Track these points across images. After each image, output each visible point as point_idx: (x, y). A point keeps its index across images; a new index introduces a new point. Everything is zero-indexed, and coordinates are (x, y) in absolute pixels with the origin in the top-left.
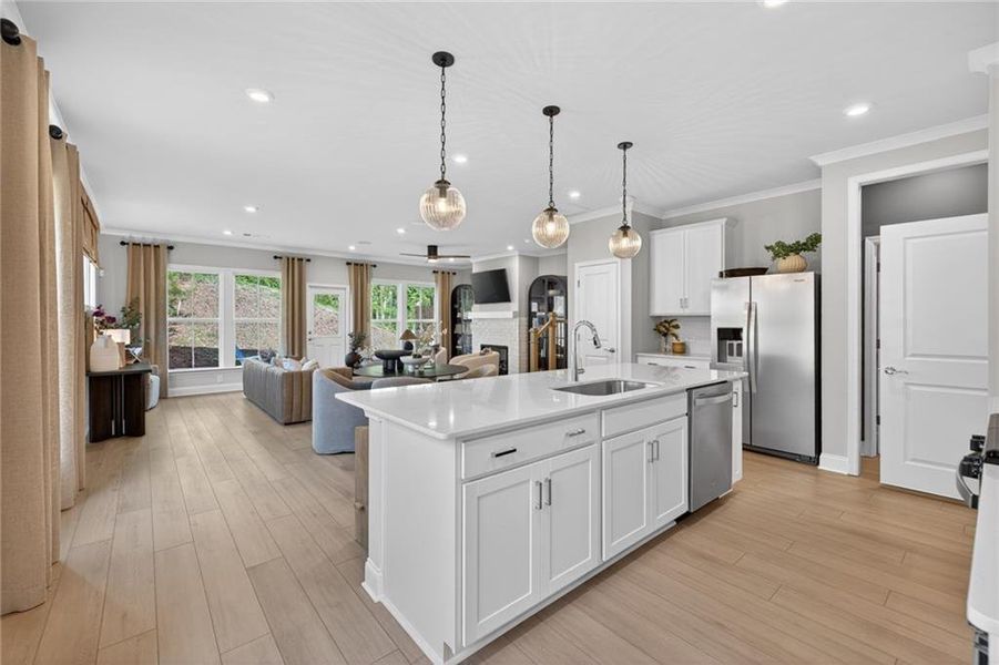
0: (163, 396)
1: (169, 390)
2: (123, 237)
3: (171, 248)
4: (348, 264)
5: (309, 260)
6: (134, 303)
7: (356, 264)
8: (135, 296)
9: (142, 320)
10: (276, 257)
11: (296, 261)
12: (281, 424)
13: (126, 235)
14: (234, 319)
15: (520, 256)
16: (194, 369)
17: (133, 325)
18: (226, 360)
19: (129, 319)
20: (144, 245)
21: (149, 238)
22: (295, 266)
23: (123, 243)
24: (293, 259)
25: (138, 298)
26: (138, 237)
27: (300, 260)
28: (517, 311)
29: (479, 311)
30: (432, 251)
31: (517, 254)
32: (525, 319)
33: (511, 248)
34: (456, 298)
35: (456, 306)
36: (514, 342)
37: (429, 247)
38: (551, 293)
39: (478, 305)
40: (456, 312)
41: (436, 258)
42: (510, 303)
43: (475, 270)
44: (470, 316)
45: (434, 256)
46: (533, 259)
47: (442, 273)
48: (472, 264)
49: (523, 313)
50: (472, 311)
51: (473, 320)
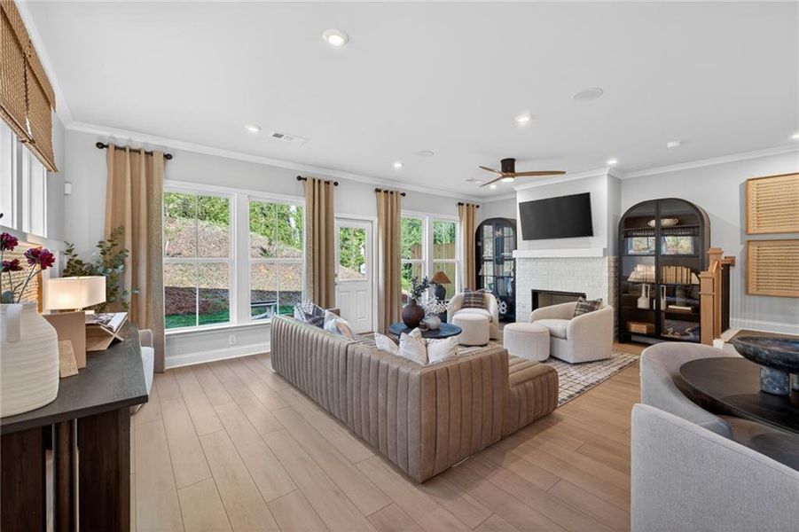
0: (159, 370)
1: (166, 359)
2: (100, 137)
3: (168, 157)
4: (378, 190)
5: (336, 184)
6: (116, 234)
7: (386, 192)
8: (118, 225)
9: (128, 260)
10: (299, 178)
11: (323, 184)
12: (414, 482)
13: (106, 134)
14: (250, 259)
15: (609, 175)
16: (198, 328)
17: (116, 267)
18: (239, 314)
19: (108, 258)
20: (131, 151)
21: (138, 141)
22: (321, 190)
23: (100, 146)
24: (319, 181)
25: (123, 228)
26: (122, 138)
27: (327, 183)
28: (606, 247)
29: (529, 249)
30: (508, 166)
31: (607, 172)
32: (612, 258)
33: (613, 162)
34: (479, 235)
35: (480, 244)
36: (600, 287)
37: (504, 162)
38: (666, 222)
39: (526, 242)
40: (479, 251)
41: (513, 177)
42: (590, 238)
43: (521, 198)
44: (515, 254)
45: (510, 174)
46: (617, 183)
47: (468, 205)
48: (516, 192)
49: (611, 250)
50: (516, 249)
51: (517, 260)
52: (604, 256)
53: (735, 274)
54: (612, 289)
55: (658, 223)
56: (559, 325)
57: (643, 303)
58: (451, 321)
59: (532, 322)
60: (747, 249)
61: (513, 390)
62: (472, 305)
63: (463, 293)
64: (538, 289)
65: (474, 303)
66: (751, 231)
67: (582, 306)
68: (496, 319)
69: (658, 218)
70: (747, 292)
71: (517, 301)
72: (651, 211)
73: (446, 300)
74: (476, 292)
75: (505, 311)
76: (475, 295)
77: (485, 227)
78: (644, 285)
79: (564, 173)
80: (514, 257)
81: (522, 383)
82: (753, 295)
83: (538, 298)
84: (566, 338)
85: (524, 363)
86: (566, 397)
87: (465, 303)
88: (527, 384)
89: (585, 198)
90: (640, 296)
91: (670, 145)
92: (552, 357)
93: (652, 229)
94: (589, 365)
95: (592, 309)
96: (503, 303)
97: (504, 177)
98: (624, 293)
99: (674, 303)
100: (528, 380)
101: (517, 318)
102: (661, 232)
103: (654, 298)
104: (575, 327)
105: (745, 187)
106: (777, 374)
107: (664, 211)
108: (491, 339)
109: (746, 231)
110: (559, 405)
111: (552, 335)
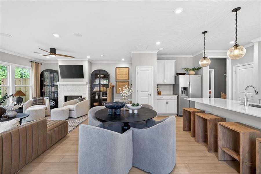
15: (88, 61)
28: (87, 81)
29: (64, 82)
30: (53, 51)
31: (87, 60)
32: (89, 85)
33: (89, 57)
34: (42, 75)
35: (42, 79)
36: (86, 94)
37: (51, 49)
38: (102, 76)
39: (62, 79)
40: (42, 82)
41: (55, 55)
42: (83, 79)
43: (60, 63)
44: (58, 83)
45: (54, 54)
46: (90, 63)
47: (36, 63)
48: (58, 61)
49: (89, 83)
50: (58, 81)
51: (59, 86)
52: (87, 84)
53: (114, 88)
54: (89, 94)
55: (100, 76)
56: (72, 107)
57: (97, 97)
58: (25, 112)
59: (63, 107)
60: (116, 83)
61: (48, 132)
62: (37, 104)
63: (33, 100)
64: (67, 95)
65: (39, 103)
66: (117, 79)
67: (80, 100)
68: (49, 108)
69: (100, 74)
70: (116, 93)
71: (59, 100)
72: (98, 72)
73: (23, 103)
74: (40, 98)
75: (54, 104)
76: (39, 100)
77: (45, 72)
78: (97, 92)
79: (74, 57)
80: (57, 84)
81: (53, 129)
82: (118, 93)
83: (66, 98)
84: (74, 111)
85: (55, 122)
86: (72, 129)
87: (34, 103)
88: (55, 129)
89: (81, 66)
90: (96, 95)
91: (101, 56)
92: (70, 118)
93: (99, 77)
94: (81, 117)
95: (82, 100)
96: (53, 101)
97: (51, 54)
98: (92, 94)
99: (103, 97)
100: (56, 127)
101: (59, 106)
102: (100, 78)
103: (99, 96)
104: (77, 107)
105: (116, 69)
106: (111, 110)
107: (101, 73)
108: (46, 116)
109: (116, 79)
110: (69, 133)
111: (70, 110)
